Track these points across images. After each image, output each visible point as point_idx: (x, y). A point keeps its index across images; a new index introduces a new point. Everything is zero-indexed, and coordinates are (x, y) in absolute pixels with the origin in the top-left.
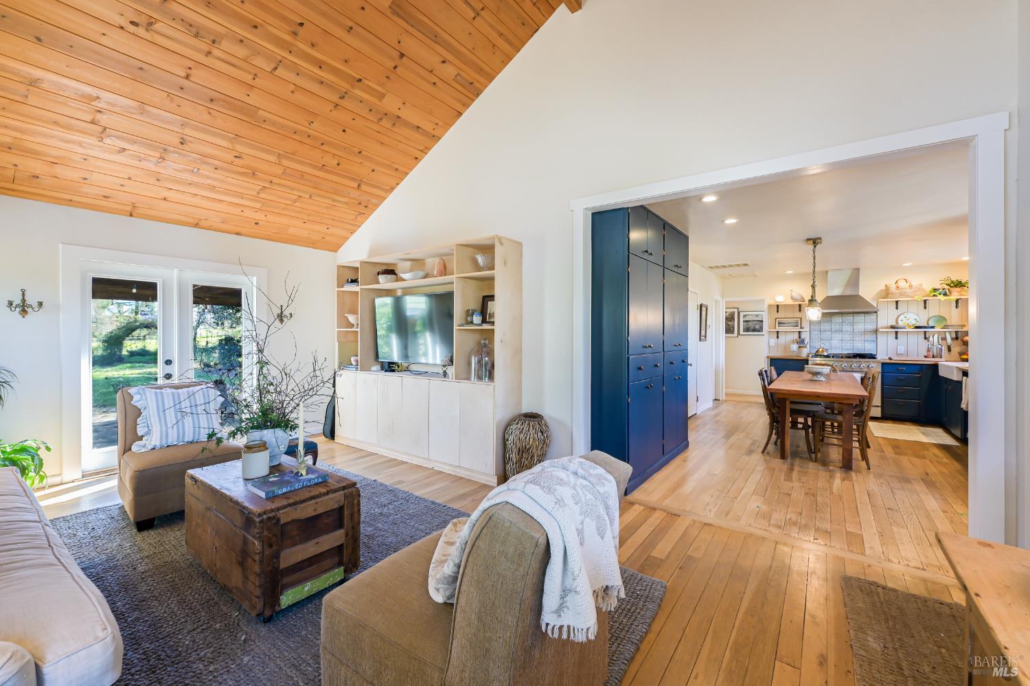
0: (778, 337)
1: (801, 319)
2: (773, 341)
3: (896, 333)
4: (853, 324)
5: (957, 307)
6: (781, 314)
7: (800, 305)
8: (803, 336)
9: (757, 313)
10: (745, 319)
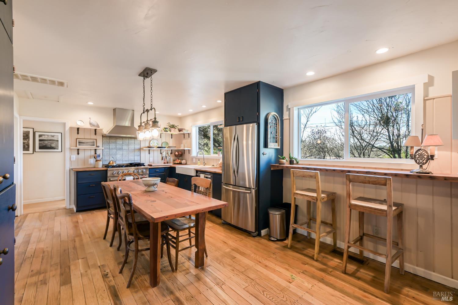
0: (78, 154)
1: (96, 140)
2: (74, 156)
3: (149, 150)
4: (128, 145)
5: (172, 138)
6: (81, 136)
7: (95, 130)
8: (98, 152)
9: (53, 134)
10: (41, 138)
